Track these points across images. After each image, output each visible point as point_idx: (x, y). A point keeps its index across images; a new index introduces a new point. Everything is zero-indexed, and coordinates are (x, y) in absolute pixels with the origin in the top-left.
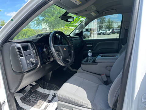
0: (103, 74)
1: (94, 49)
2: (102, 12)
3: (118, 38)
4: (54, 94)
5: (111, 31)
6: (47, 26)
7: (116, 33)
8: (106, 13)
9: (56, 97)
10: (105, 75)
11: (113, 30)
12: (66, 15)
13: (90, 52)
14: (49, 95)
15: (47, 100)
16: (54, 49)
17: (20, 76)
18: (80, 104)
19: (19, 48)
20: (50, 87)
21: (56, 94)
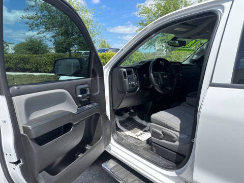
6: (163, 46)
14: (146, 126)
15: (144, 130)
16: (152, 75)
17: (123, 94)
19: (124, 72)
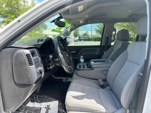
0: (100, 79)
1: (78, 55)
2: (88, 21)
3: (99, 45)
4: (47, 106)
5: (78, 38)
7: (83, 40)
8: (91, 22)
9: (50, 109)
10: (102, 79)
11: (80, 37)
12: (59, 20)
13: (82, 58)
14: (41, 108)
18: (95, 110)
20: (39, 99)
21: (49, 105)
